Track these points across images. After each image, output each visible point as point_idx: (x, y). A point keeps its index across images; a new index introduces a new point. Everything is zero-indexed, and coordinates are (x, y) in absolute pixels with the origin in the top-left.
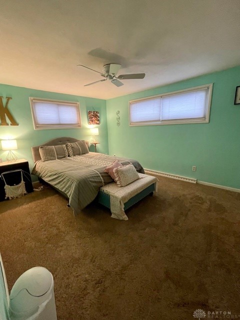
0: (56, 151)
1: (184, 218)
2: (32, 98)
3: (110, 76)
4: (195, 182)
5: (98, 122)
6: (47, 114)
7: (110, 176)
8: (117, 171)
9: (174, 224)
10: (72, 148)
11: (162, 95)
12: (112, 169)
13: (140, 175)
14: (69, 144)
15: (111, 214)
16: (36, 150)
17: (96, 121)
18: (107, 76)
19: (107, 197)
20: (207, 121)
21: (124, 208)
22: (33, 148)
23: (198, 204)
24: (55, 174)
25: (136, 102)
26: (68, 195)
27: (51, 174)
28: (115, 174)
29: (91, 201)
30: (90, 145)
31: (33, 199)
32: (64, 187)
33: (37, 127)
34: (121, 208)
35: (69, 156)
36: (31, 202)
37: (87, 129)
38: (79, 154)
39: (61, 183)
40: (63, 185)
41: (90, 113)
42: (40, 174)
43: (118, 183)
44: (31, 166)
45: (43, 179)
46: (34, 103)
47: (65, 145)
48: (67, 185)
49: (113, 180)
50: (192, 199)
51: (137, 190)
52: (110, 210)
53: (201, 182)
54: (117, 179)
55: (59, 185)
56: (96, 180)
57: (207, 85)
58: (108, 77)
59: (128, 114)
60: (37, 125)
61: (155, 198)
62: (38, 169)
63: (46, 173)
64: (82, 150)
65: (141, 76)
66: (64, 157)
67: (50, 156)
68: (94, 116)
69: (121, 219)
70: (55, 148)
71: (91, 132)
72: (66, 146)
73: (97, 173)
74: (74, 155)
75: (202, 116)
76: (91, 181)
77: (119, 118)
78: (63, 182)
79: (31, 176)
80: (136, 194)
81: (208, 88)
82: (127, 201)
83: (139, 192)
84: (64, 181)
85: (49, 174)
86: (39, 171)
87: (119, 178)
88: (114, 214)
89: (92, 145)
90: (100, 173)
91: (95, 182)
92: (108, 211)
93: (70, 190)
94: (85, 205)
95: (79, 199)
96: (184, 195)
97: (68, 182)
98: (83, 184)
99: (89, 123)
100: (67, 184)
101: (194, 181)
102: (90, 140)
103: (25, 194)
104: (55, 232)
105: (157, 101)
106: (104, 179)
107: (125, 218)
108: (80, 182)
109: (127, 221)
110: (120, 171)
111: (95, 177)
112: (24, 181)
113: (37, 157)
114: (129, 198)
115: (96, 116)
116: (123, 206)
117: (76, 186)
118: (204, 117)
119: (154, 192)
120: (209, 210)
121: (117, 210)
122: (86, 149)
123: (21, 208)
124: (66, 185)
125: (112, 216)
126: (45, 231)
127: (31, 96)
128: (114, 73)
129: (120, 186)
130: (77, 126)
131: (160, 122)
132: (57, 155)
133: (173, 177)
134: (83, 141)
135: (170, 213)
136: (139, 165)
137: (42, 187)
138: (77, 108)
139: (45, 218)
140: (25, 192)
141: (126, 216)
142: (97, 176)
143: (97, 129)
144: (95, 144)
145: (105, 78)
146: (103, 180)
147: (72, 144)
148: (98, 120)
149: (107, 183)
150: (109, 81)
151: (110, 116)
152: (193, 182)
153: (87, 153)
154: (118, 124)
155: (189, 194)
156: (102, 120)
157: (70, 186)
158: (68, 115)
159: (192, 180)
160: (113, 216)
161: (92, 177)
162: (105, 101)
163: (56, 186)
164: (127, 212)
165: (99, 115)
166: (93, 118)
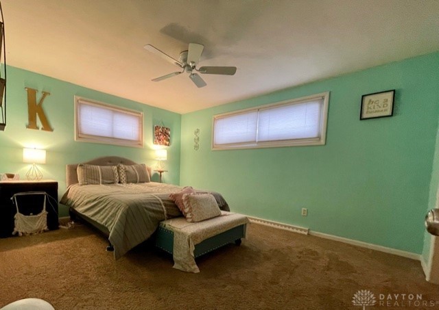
0: (102, 173)
1: (288, 276)
2: (79, 98)
3: (188, 66)
4: (306, 233)
5: (168, 143)
6: (96, 122)
7: (176, 206)
8: (188, 198)
9: (272, 283)
10: (126, 171)
11: (260, 107)
12: (181, 195)
13: (223, 212)
14: (122, 166)
15: (172, 262)
16: (73, 170)
17: (165, 141)
18: (184, 67)
19: (170, 235)
20: (323, 142)
21: (194, 252)
22: (68, 166)
23: (312, 260)
24: (95, 200)
25: (222, 117)
26: (109, 228)
27: (89, 200)
28: (185, 203)
29: (143, 239)
30: (152, 172)
31: (56, 238)
32: (105, 217)
33: (79, 137)
34: (189, 252)
35: (119, 182)
36: (51, 241)
37: (149, 150)
38: (135, 182)
39: (101, 213)
40: (105, 214)
41: (156, 128)
42: (73, 202)
43: (188, 216)
44: (61, 191)
45: (76, 209)
46: (79, 105)
47: (115, 167)
48: (111, 214)
49: (181, 212)
50: (301, 253)
51: (216, 228)
52: (172, 256)
53: (314, 233)
54: (187, 210)
55: (99, 215)
56: (154, 208)
57: (322, 94)
58: (186, 68)
59: (211, 134)
60: (80, 135)
61: (245, 248)
62: (71, 196)
63: (82, 199)
64: (141, 177)
65: (231, 71)
66: (113, 183)
67: (91, 179)
68: (163, 134)
69: (188, 270)
70: (101, 170)
71: (156, 155)
72: (118, 168)
73: (158, 200)
74: (128, 182)
75: (315, 135)
76: (146, 208)
77: (198, 139)
78: (104, 210)
79: (59, 205)
80: (215, 233)
81: (323, 98)
82: (199, 241)
83: (220, 232)
84: (106, 208)
85: (85, 201)
86: (72, 198)
87: (191, 208)
88: (179, 262)
89: (156, 174)
90: (163, 200)
91: (153, 211)
92: (169, 258)
93: (112, 221)
94: (134, 244)
95: (124, 233)
96: (289, 248)
97: (112, 208)
98: (134, 212)
99: (155, 142)
100: (110, 211)
101: (305, 231)
102: (154, 167)
103: (44, 231)
104: (80, 280)
105: (253, 115)
106: (167, 209)
107: (196, 269)
108: (129, 207)
109: (197, 274)
110: (193, 198)
111: (154, 203)
112: (46, 210)
113: (73, 179)
114: (203, 239)
115: (165, 134)
116: (193, 248)
117: (123, 213)
118: (319, 137)
119: (242, 239)
120: (328, 268)
121: (183, 254)
122: (147, 177)
123: (33, 248)
124: (108, 214)
125: (174, 267)
126: (64, 279)
127: (76, 95)
128: (194, 61)
129: (191, 220)
130: (138, 144)
131: (256, 145)
132: (103, 178)
133: (272, 225)
134: (144, 165)
135: (265, 269)
136: (222, 199)
137: (73, 223)
138: (140, 120)
139: (69, 262)
140: (46, 228)
141: (196, 266)
142: (157, 204)
143: (166, 151)
144: (161, 172)
145: (182, 70)
146: (165, 210)
147: (127, 167)
148: (168, 140)
149: (171, 217)
150: (186, 74)
151: (186, 135)
152: (303, 232)
153: (148, 181)
154: (196, 147)
155: (297, 247)
156: (174, 140)
157: (114, 215)
158: (126, 127)
159: (301, 230)
160: (176, 266)
161: (150, 203)
162: (180, 116)
163: (93, 218)
164: (199, 260)
165: (169, 133)
166: (162, 137)
